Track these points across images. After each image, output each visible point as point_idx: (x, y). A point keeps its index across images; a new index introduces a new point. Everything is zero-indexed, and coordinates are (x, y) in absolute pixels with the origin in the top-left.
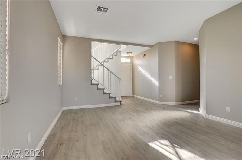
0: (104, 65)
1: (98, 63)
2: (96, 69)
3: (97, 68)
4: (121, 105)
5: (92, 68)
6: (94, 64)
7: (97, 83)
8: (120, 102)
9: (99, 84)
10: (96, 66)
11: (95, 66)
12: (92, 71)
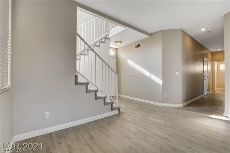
0: (95, 50)
1: (86, 46)
2: (84, 55)
3: (86, 52)
4: (119, 113)
5: (78, 52)
6: (80, 46)
7: (86, 81)
8: (119, 109)
9: (88, 84)
10: (84, 50)
11: (82, 49)
12: (78, 57)
